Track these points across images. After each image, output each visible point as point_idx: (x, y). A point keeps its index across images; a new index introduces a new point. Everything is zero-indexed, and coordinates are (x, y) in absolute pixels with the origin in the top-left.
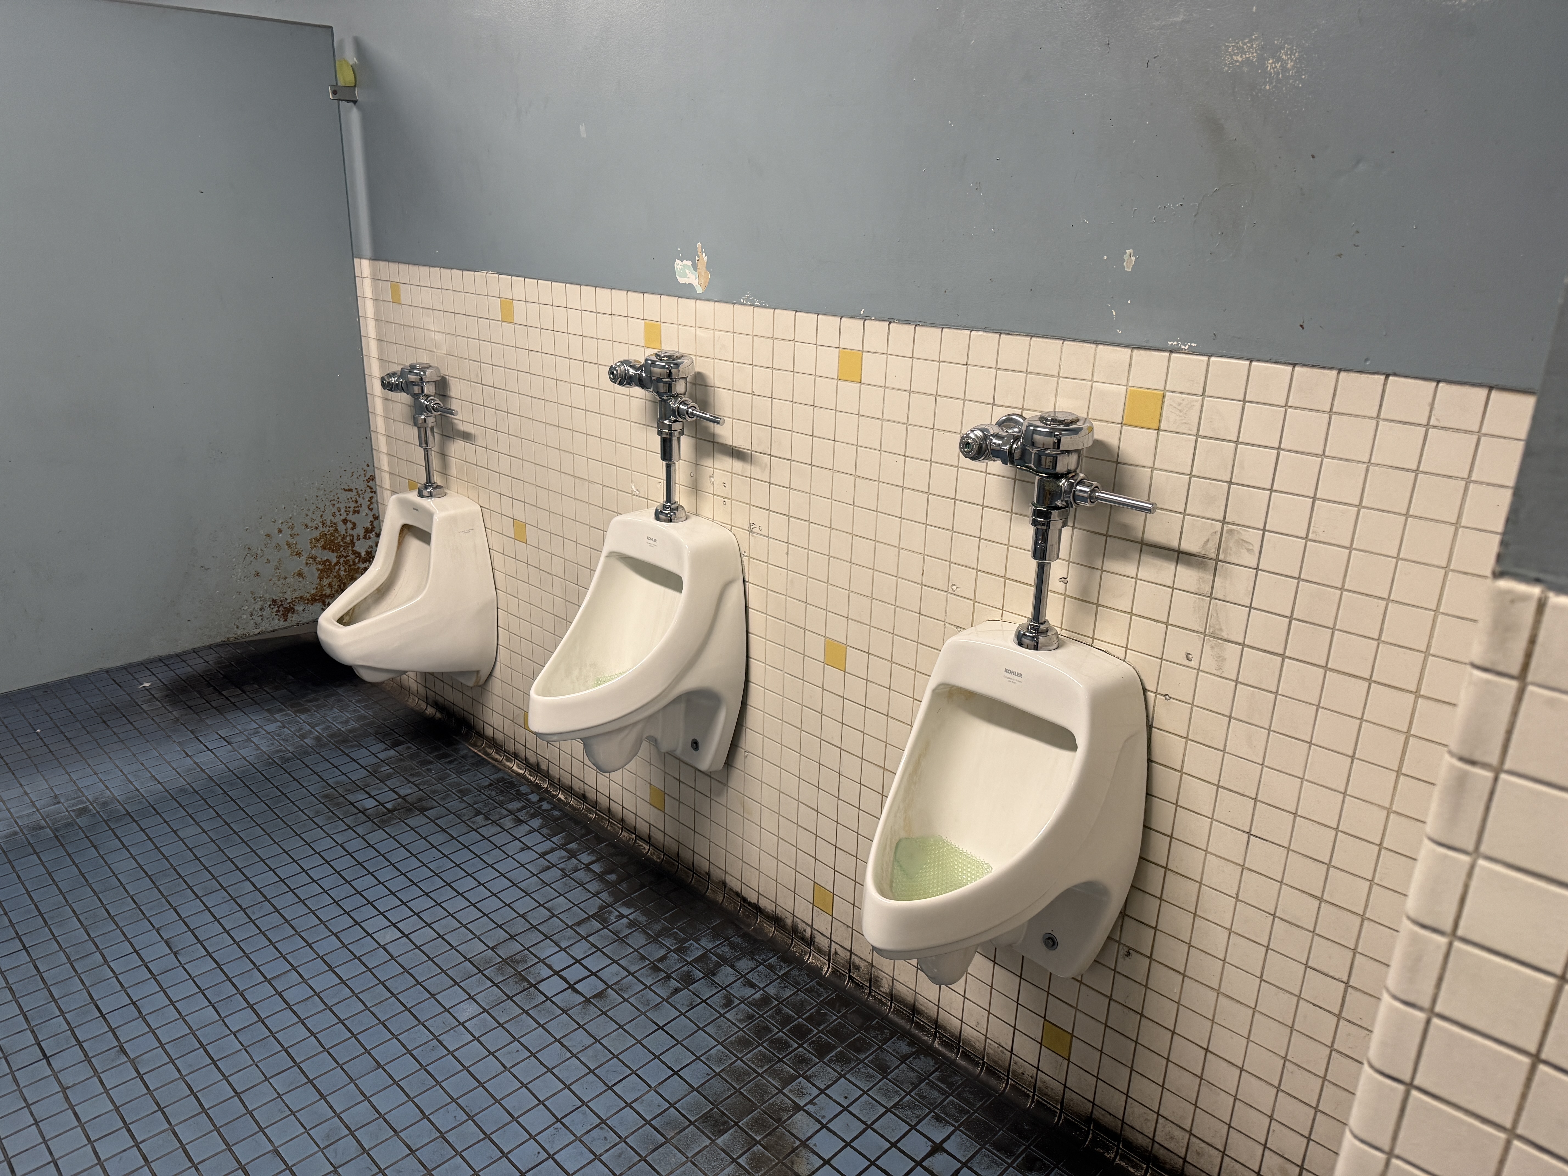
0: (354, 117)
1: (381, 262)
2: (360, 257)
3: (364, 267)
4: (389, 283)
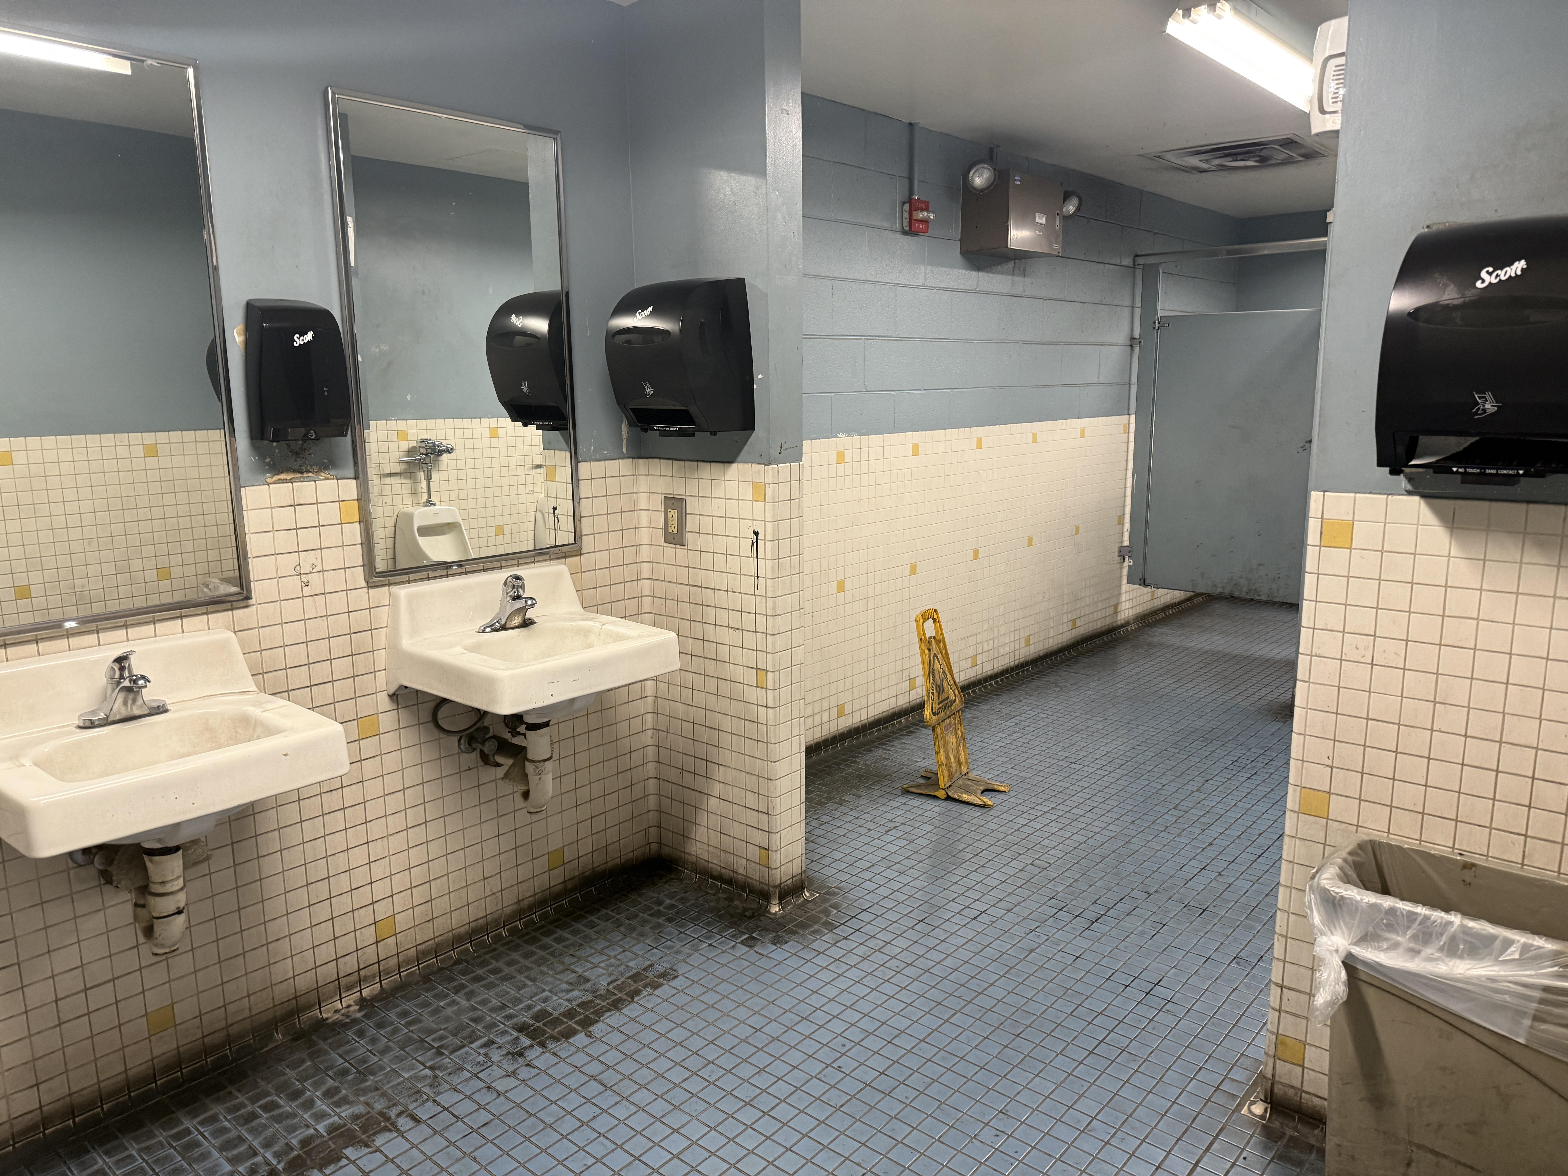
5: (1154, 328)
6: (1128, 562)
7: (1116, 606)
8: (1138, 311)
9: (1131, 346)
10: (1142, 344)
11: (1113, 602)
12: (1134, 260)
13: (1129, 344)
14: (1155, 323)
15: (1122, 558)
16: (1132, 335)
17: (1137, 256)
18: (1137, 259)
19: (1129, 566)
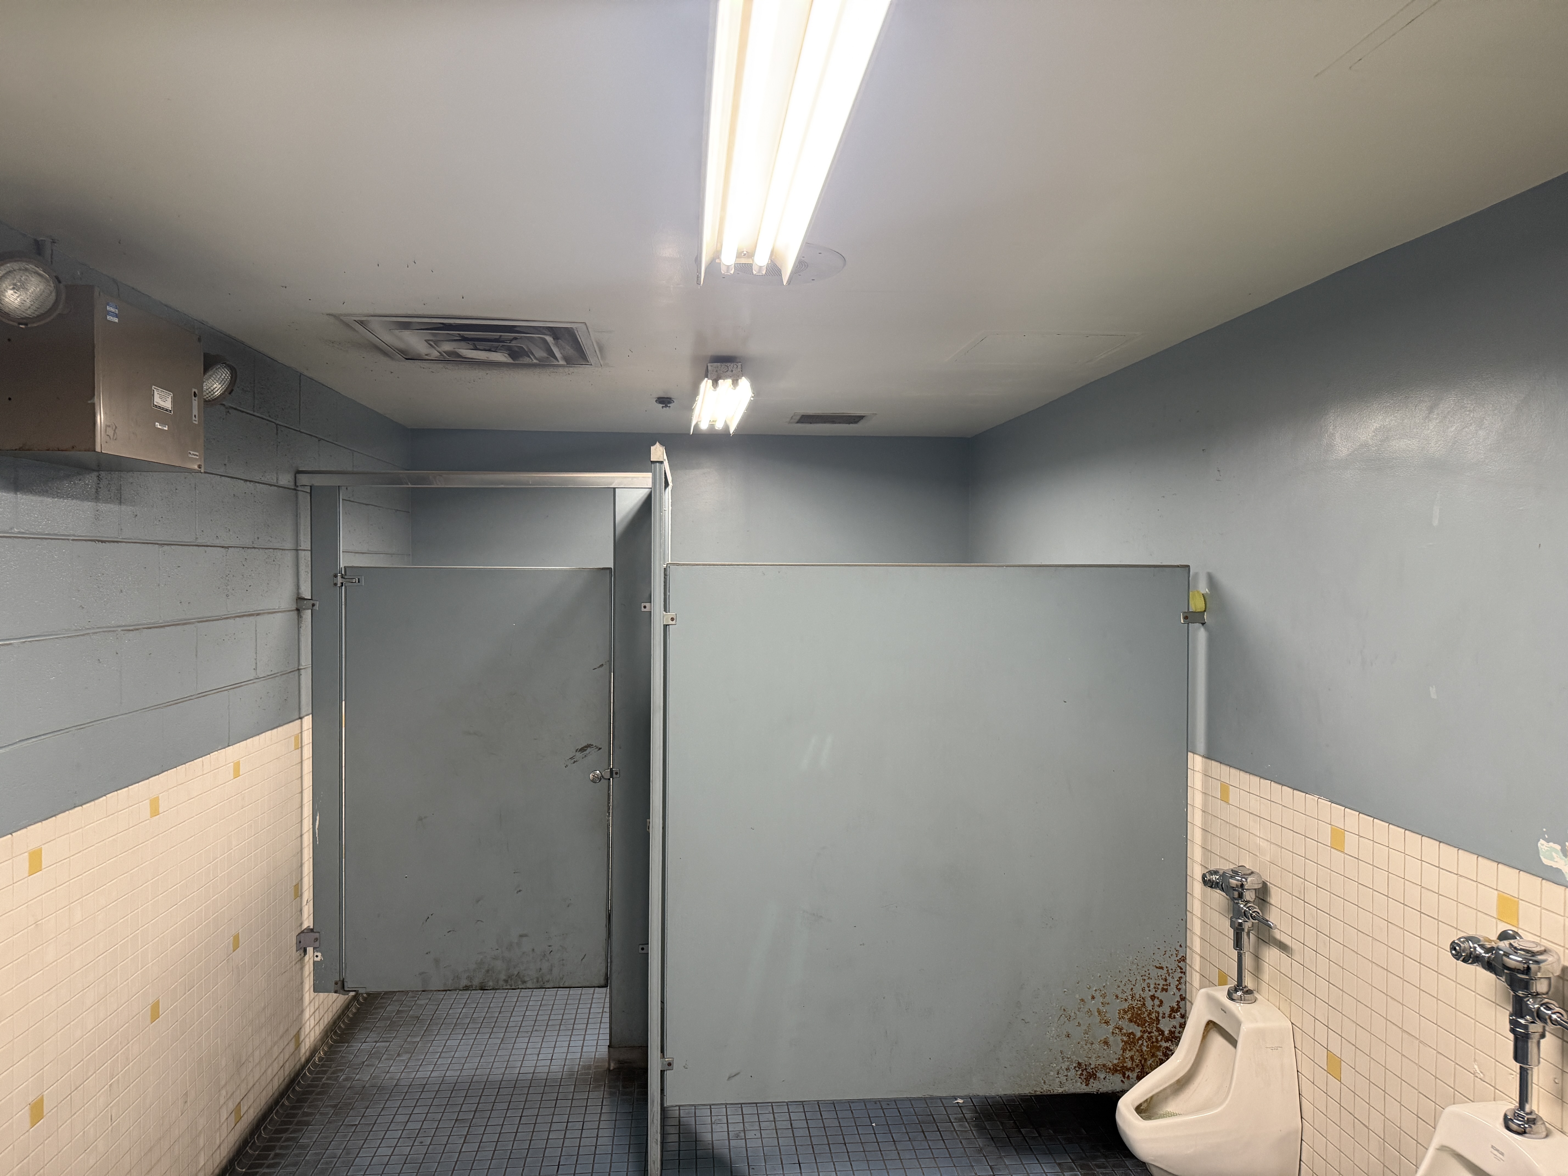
0: (1201, 636)
1: (1213, 762)
2: (1194, 753)
3: (1196, 762)
4: (1219, 782)
5: (336, 584)
6: (312, 956)
7: (298, 1035)
8: (305, 557)
9: (298, 610)
10: (316, 607)
11: (293, 1032)
12: (295, 477)
13: (294, 607)
14: (336, 576)
15: (302, 951)
16: (298, 593)
17: (299, 472)
18: (299, 476)
19: (314, 962)
